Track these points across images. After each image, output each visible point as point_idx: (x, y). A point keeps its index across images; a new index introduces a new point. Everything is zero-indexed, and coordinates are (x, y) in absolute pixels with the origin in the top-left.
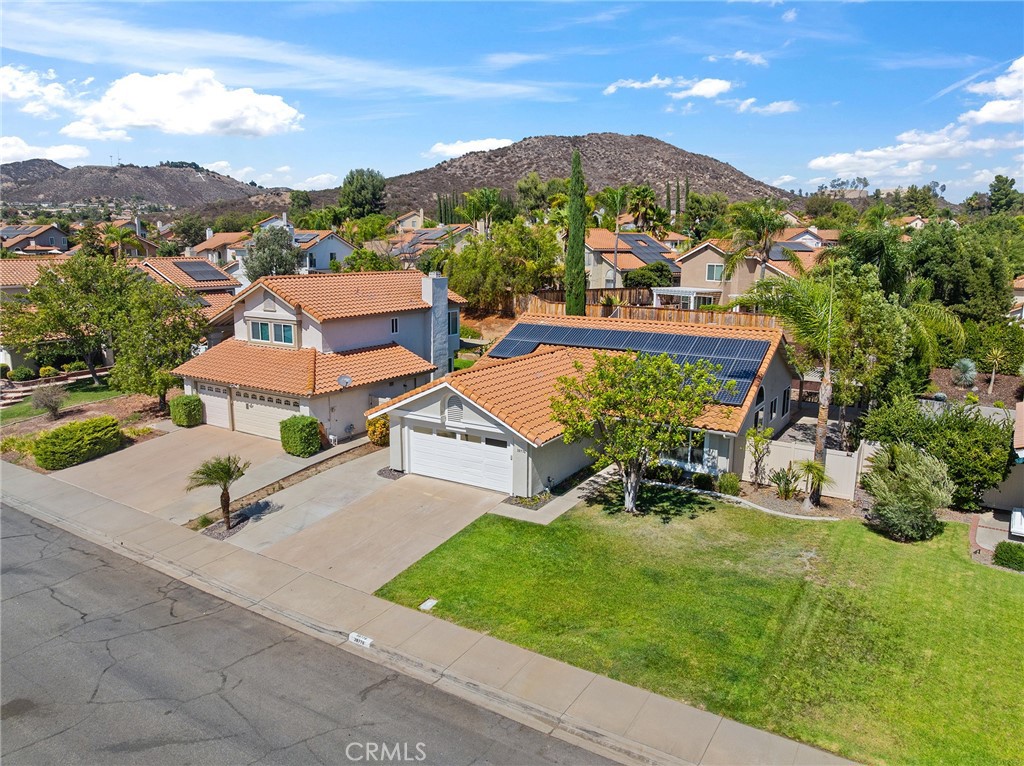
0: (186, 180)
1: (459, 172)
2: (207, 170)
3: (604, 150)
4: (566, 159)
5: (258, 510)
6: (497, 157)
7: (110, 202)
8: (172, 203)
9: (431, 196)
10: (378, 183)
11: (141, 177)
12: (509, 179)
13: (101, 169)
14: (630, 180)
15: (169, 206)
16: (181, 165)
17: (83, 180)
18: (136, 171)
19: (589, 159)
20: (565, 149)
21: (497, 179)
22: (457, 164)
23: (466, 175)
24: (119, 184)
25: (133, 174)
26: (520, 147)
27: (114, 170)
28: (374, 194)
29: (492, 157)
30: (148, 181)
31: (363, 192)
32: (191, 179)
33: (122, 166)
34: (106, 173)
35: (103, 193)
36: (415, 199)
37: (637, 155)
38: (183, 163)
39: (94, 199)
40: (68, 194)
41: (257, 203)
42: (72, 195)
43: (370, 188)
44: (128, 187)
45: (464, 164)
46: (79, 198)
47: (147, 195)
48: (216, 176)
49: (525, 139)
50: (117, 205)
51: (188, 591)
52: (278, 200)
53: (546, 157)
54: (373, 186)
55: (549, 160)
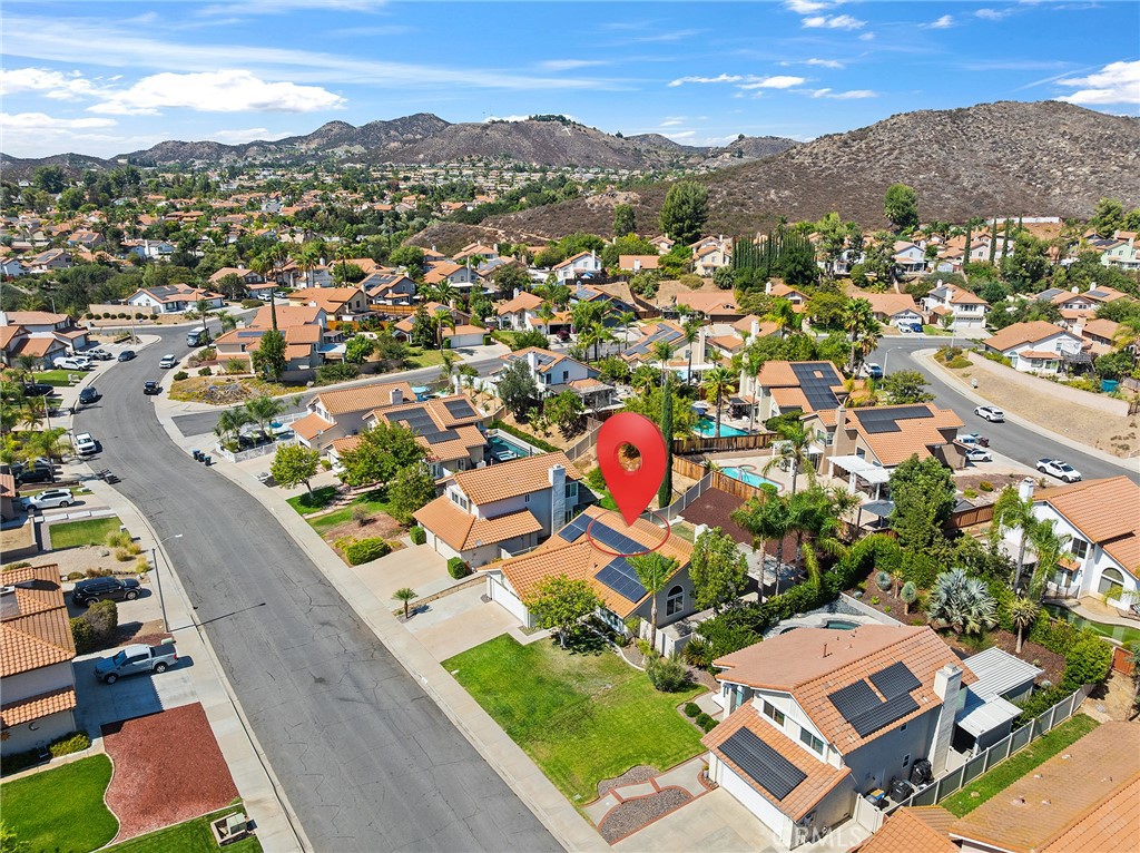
0: (551, 134)
1: (808, 161)
2: (574, 123)
3: (991, 127)
4: (937, 142)
5: (424, 609)
6: (854, 141)
7: (480, 161)
8: (537, 160)
9: (769, 194)
10: (700, 198)
11: (510, 133)
12: (863, 169)
13: (474, 126)
14: (1016, 167)
15: (534, 164)
16: (548, 119)
17: (458, 138)
18: (506, 126)
19: (968, 139)
20: (940, 128)
21: (849, 168)
22: (807, 150)
23: (815, 164)
24: (489, 142)
25: (502, 130)
26: (885, 127)
27: (486, 127)
28: (695, 209)
29: (849, 141)
30: (516, 138)
31: (684, 208)
32: (557, 134)
33: (494, 122)
34: (478, 130)
35: (475, 151)
36: (750, 198)
37: (1034, 131)
38: (550, 116)
39: (466, 159)
40: (444, 153)
41: (592, 205)
42: (448, 155)
43: (692, 202)
44: (497, 145)
45: (815, 151)
46: (453, 157)
47: (514, 153)
48: (583, 129)
49: (893, 117)
50: (486, 165)
51: (381, 646)
52: (612, 202)
53: (913, 139)
54: (695, 200)
55: (915, 143)
